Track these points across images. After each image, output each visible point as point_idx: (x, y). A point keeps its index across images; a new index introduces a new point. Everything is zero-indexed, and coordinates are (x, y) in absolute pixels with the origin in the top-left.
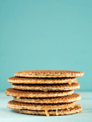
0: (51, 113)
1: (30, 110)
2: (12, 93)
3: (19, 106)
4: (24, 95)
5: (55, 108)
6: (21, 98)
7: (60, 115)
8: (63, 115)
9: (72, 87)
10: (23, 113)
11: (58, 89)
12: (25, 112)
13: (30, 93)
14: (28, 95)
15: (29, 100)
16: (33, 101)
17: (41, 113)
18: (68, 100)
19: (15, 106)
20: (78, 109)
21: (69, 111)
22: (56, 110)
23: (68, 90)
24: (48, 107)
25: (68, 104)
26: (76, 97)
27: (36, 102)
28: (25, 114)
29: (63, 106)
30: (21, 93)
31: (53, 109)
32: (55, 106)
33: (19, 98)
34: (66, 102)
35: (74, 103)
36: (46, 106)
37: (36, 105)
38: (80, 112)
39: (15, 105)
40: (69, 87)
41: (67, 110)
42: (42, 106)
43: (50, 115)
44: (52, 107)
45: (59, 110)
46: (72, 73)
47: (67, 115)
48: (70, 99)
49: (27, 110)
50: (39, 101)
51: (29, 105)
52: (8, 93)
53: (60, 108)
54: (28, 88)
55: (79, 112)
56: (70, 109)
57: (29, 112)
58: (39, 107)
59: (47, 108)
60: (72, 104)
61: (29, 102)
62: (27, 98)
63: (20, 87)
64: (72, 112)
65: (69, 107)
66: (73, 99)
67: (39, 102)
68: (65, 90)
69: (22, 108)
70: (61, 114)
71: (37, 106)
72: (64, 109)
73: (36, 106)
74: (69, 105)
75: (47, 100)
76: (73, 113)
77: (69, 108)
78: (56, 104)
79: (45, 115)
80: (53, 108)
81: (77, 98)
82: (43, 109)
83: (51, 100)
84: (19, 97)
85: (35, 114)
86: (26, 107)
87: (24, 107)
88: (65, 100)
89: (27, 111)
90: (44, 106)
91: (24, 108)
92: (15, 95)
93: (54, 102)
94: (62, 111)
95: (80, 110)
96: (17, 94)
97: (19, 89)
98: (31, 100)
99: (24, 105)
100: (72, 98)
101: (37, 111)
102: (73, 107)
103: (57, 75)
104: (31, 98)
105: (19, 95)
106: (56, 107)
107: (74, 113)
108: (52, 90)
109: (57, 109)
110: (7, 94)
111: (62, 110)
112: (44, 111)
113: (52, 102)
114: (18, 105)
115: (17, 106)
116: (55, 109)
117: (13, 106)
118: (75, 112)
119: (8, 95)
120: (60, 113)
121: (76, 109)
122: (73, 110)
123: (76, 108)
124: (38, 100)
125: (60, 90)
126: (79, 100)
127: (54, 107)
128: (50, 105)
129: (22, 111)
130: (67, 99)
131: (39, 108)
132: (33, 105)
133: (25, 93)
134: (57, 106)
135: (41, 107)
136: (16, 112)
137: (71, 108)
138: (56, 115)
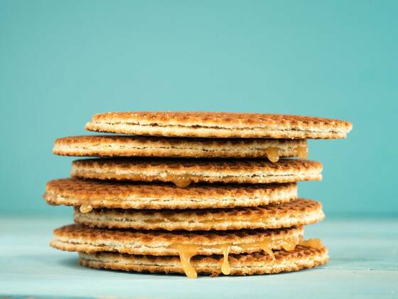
0: (203, 265)
1: (126, 255)
2: (65, 194)
3: (89, 241)
4: (107, 201)
5: (217, 246)
6: (99, 210)
7: (237, 274)
8: (247, 275)
9: (286, 173)
10: (102, 269)
11: (228, 177)
12: (109, 261)
13: (131, 191)
14: (121, 200)
15: (125, 216)
16: (138, 222)
17: (167, 266)
18: (268, 220)
19: (75, 240)
20: (307, 254)
21: (274, 259)
22: (222, 256)
23: (268, 180)
24: (193, 245)
25: (269, 235)
26: (303, 209)
27: (150, 226)
28: (109, 269)
29: (249, 240)
30: (98, 193)
31: (209, 251)
32: (220, 241)
33: (90, 212)
34: (260, 224)
35: (295, 234)
36: (186, 241)
37: (148, 235)
38: (318, 265)
39: (74, 235)
40: (272, 172)
41: (265, 257)
42: (168, 238)
43: (201, 274)
44: (206, 242)
45: (235, 256)
46: (293, 122)
47: (265, 274)
48: (276, 215)
49: (116, 253)
50: (159, 221)
51: (125, 235)
52: (52, 192)
53: (238, 250)
54: (119, 172)
55: (313, 267)
56: (277, 253)
57: (123, 262)
58: (160, 244)
59: (188, 245)
60: (287, 236)
61: (125, 224)
62: (119, 211)
63: (92, 169)
64: (285, 263)
65: (275, 247)
66: (288, 215)
67: (161, 225)
68: (254, 180)
69: (96, 248)
70: (240, 269)
71: (151, 239)
72: (254, 254)
73: (148, 240)
74: (274, 237)
75: (190, 219)
76: (290, 269)
77: (274, 251)
78: (221, 233)
79: (181, 274)
80: (211, 247)
81: (306, 212)
82: (173, 251)
83: (203, 219)
84: (90, 207)
85: (146, 268)
86: (111, 243)
87: (104, 245)
88: (257, 220)
89: (118, 259)
90: (178, 239)
91: (104, 248)
92: (74, 201)
93: (217, 226)
94: (244, 258)
95: (317, 258)
96: (83, 197)
97: (88, 175)
98: (130, 217)
99: (104, 237)
100: (285, 212)
101: (151, 257)
102: (289, 247)
103: (231, 127)
104: (131, 211)
105: (88, 200)
106: (224, 242)
107: (294, 271)
108: (207, 179)
109: (226, 252)
110: (49, 199)
111: (246, 254)
112: (177, 257)
113: (208, 226)
114: (83, 235)
115: (80, 240)
116: (218, 251)
117: (68, 242)
118: (295, 266)
119: (53, 200)
120: (239, 266)
121: (299, 255)
122: (290, 256)
123: (302, 252)
124: (158, 216)
125: (234, 179)
126: (312, 223)
127: (215, 243)
128: (202, 237)
129: (101, 258)
130: (265, 215)
131: (159, 246)
132: (138, 234)
133: (110, 193)
134: (229, 241)
135: (167, 244)
136: (81, 264)
137: (283, 249)
138: (222, 275)
